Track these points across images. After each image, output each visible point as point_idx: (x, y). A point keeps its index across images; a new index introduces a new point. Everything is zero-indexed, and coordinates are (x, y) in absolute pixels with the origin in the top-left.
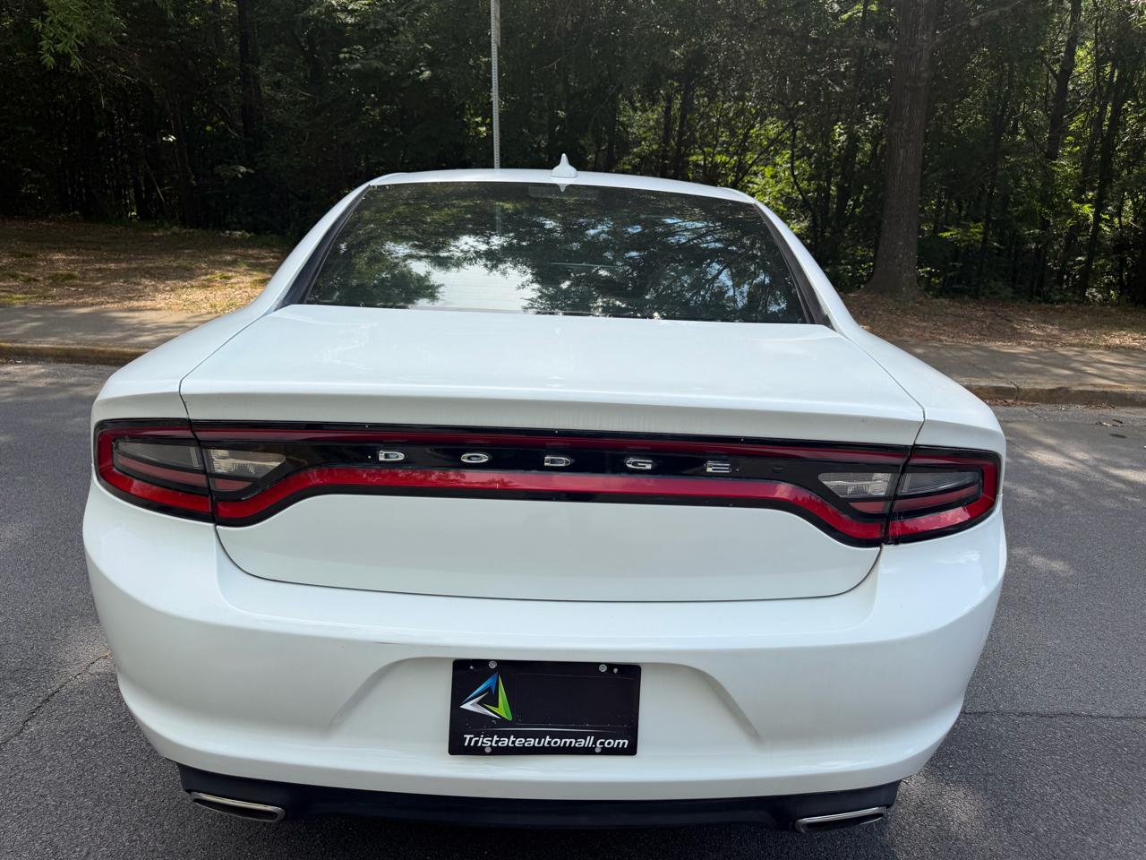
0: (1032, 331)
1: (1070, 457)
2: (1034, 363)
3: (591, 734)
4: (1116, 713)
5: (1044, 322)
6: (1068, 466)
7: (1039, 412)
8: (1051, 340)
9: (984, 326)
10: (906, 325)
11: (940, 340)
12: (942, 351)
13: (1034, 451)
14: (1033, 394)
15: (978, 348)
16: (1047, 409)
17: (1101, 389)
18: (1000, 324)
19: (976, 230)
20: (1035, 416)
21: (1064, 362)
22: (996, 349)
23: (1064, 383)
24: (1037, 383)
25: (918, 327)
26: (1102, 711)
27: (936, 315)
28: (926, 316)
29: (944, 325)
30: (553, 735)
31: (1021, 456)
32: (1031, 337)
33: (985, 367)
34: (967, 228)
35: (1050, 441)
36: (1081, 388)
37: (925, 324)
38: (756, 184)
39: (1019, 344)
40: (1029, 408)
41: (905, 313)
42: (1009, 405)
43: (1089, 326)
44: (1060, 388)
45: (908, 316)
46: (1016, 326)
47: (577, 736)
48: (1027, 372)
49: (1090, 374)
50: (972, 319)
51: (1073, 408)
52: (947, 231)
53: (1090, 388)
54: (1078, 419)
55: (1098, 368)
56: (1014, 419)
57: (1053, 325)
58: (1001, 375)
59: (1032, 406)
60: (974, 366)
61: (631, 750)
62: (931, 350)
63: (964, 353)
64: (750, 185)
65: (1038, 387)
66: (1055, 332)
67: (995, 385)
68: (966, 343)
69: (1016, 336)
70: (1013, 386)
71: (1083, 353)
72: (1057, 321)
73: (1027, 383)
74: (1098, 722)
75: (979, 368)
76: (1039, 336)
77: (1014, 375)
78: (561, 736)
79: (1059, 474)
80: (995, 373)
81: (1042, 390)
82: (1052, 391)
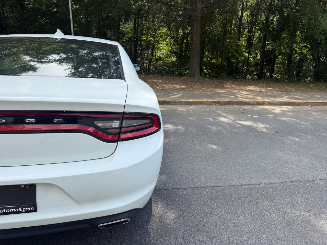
0: (228, 87)
1: (229, 119)
2: (226, 95)
3: (20, 207)
4: (221, 185)
5: (232, 84)
6: (228, 121)
7: (224, 107)
8: (232, 89)
9: (216, 85)
10: (196, 85)
11: (203, 89)
12: (203, 92)
13: (220, 117)
14: (223, 103)
15: (213, 91)
16: (227, 107)
17: (241, 101)
18: (220, 85)
19: (220, 60)
20: (223, 109)
21: (233, 94)
22: (217, 91)
23: (231, 100)
24: (225, 100)
25: (198, 86)
26: (218, 185)
27: (204, 83)
28: (201, 83)
29: (206, 85)
30: (7, 209)
31: (217, 119)
32: (227, 88)
33: (213, 96)
34: (217, 59)
35: (225, 115)
36: (236, 101)
37: (200, 85)
38: (161, 46)
39: (223, 90)
40: (222, 106)
41: (196, 82)
42: (217, 106)
43: (243, 85)
44: (230, 101)
45: (197, 83)
46: (224, 85)
47: (15, 208)
48: (223, 97)
49: (239, 97)
50: (213, 84)
51: (233, 106)
52: (213, 60)
53: (238, 101)
54: (234, 109)
55: (241, 96)
56: (218, 109)
57: (234, 85)
58: (216, 98)
59: (223, 106)
60: (210, 96)
61: (35, 210)
62: (200, 92)
63: (208, 93)
64: (160, 47)
65: (225, 101)
66: (234, 87)
67: (213, 101)
68: (209, 90)
69: (223, 88)
70: (218, 101)
71: (239, 92)
72: (235, 84)
73: (222, 100)
74: (216, 188)
75: (211, 97)
76: (230, 88)
77: (219, 98)
78: (10, 208)
79: (225, 124)
80: (214, 98)
81: (226, 102)
82: (228, 102)
